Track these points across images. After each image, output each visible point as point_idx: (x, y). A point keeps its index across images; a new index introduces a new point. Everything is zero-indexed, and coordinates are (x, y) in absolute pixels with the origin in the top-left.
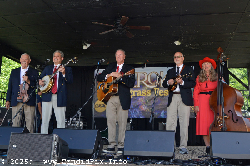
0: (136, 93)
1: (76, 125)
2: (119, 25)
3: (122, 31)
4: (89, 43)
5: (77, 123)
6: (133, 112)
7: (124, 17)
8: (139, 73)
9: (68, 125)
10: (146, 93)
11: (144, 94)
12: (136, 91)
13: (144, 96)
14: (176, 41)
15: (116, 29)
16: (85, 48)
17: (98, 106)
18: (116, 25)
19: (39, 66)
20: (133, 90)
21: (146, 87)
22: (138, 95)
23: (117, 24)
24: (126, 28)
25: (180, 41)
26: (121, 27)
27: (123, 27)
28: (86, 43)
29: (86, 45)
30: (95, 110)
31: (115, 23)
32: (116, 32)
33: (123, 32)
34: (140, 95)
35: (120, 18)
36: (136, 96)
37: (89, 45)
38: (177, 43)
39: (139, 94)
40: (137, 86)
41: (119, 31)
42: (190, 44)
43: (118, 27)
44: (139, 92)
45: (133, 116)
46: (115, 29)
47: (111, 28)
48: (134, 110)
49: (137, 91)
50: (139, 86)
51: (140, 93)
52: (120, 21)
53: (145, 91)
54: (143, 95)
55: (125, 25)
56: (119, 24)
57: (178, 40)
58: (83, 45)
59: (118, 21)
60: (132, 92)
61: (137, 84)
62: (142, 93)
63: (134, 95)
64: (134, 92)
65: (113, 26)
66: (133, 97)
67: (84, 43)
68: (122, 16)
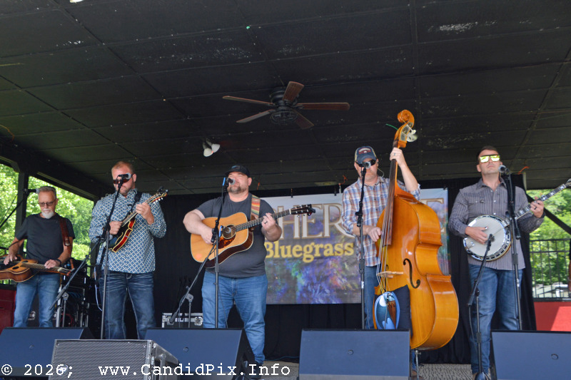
0: (321, 250)
1: (193, 320)
2: (281, 102)
3: (288, 114)
4: (216, 142)
5: (194, 317)
6: (316, 292)
7: (293, 85)
8: (326, 207)
9: (176, 321)
10: (345, 251)
11: (339, 252)
12: (321, 246)
13: (339, 257)
15: (274, 111)
16: (207, 153)
18: (274, 102)
20: (316, 244)
21: (343, 237)
22: (326, 254)
23: (276, 101)
24: (297, 108)
26: (285, 105)
27: (289, 106)
28: (210, 144)
29: (210, 148)
31: (273, 96)
32: (274, 117)
33: (290, 116)
34: (331, 254)
35: (282, 86)
36: (322, 257)
37: (216, 148)
38: (409, 138)
39: (328, 252)
40: (323, 235)
41: (282, 114)
42: (437, 138)
43: (279, 106)
44: (328, 247)
45: (318, 299)
46: (271, 110)
47: (264, 108)
48: (319, 288)
49: (324, 244)
50: (327, 234)
51: (331, 250)
52: (283, 93)
53: (341, 245)
54: (336, 254)
55: (294, 101)
56: (281, 99)
58: (204, 147)
59: (280, 94)
60: (314, 249)
61: (322, 230)
62: (334, 251)
63: (317, 254)
64: (317, 247)
65: (269, 104)
66: (316, 258)
67: (205, 142)
68: (290, 82)
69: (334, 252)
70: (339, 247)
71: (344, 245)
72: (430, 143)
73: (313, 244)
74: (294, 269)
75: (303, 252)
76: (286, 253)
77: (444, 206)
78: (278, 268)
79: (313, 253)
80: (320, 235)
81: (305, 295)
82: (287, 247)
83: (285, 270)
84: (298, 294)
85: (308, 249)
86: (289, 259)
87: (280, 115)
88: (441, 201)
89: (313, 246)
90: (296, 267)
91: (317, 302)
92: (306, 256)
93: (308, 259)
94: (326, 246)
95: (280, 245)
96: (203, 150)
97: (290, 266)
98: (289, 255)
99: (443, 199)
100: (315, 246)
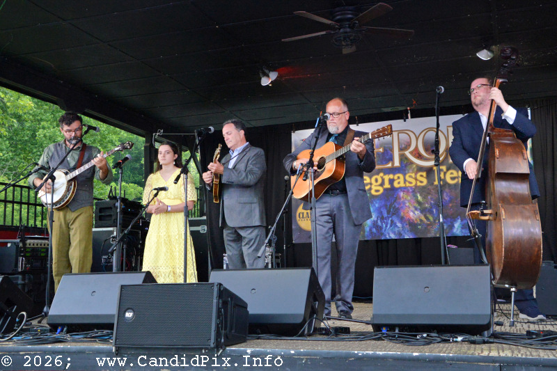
0: (391, 181)
3: (351, 36)
4: (274, 70)
6: (386, 226)
10: (416, 179)
11: (410, 183)
12: (391, 176)
13: (411, 187)
16: (265, 82)
17: (305, 216)
19: (162, 131)
20: (385, 174)
21: (414, 166)
22: (396, 185)
25: (491, 49)
28: (267, 71)
29: (268, 76)
30: (297, 225)
33: (353, 38)
34: (402, 185)
35: (343, 5)
36: (393, 189)
37: (273, 76)
38: (484, 55)
39: (399, 183)
40: (393, 164)
41: (344, 37)
44: (399, 178)
45: (389, 234)
48: (389, 222)
49: (394, 174)
50: (397, 163)
51: (402, 180)
53: (413, 175)
54: (408, 184)
57: (485, 48)
58: (261, 76)
59: (341, 14)
60: (383, 180)
61: (391, 159)
62: (405, 181)
63: (387, 185)
64: (387, 178)
66: (386, 190)
67: (262, 70)
69: (405, 183)
70: (410, 176)
71: (416, 174)
73: (381, 174)
75: (371, 184)
79: (382, 185)
80: (390, 165)
81: (374, 230)
84: (367, 229)
85: (376, 180)
89: (382, 177)
91: (388, 237)
92: (374, 188)
93: (377, 191)
94: (396, 177)
96: (260, 79)
100: (384, 177)
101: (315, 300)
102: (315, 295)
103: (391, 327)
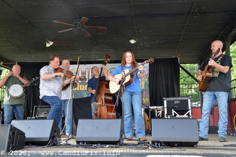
2: (78, 25)
3: (81, 30)
4: (52, 41)
7: (84, 18)
14: (131, 39)
15: (75, 29)
16: (48, 45)
18: (74, 25)
19: (2, 62)
23: (76, 24)
24: (85, 28)
25: (135, 40)
26: (80, 26)
27: (82, 27)
28: (49, 41)
29: (49, 43)
32: (75, 31)
33: (81, 31)
37: (51, 43)
38: (132, 42)
41: (78, 30)
42: (144, 42)
43: (77, 27)
46: (73, 28)
52: (79, 21)
56: (78, 24)
57: (133, 39)
58: (46, 42)
59: (77, 21)
65: (73, 25)
67: (47, 40)
68: (83, 17)
72: (141, 44)
74: (85, 95)
76: (82, 88)
77: (147, 70)
78: (78, 95)
82: (82, 86)
83: (81, 96)
86: (83, 91)
87: (77, 31)
88: (146, 68)
90: (86, 94)
95: (80, 85)
96: (46, 44)
97: (84, 94)
98: (83, 89)
99: (147, 67)
101: (55, 132)
102: (55, 130)
103: (83, 142)
